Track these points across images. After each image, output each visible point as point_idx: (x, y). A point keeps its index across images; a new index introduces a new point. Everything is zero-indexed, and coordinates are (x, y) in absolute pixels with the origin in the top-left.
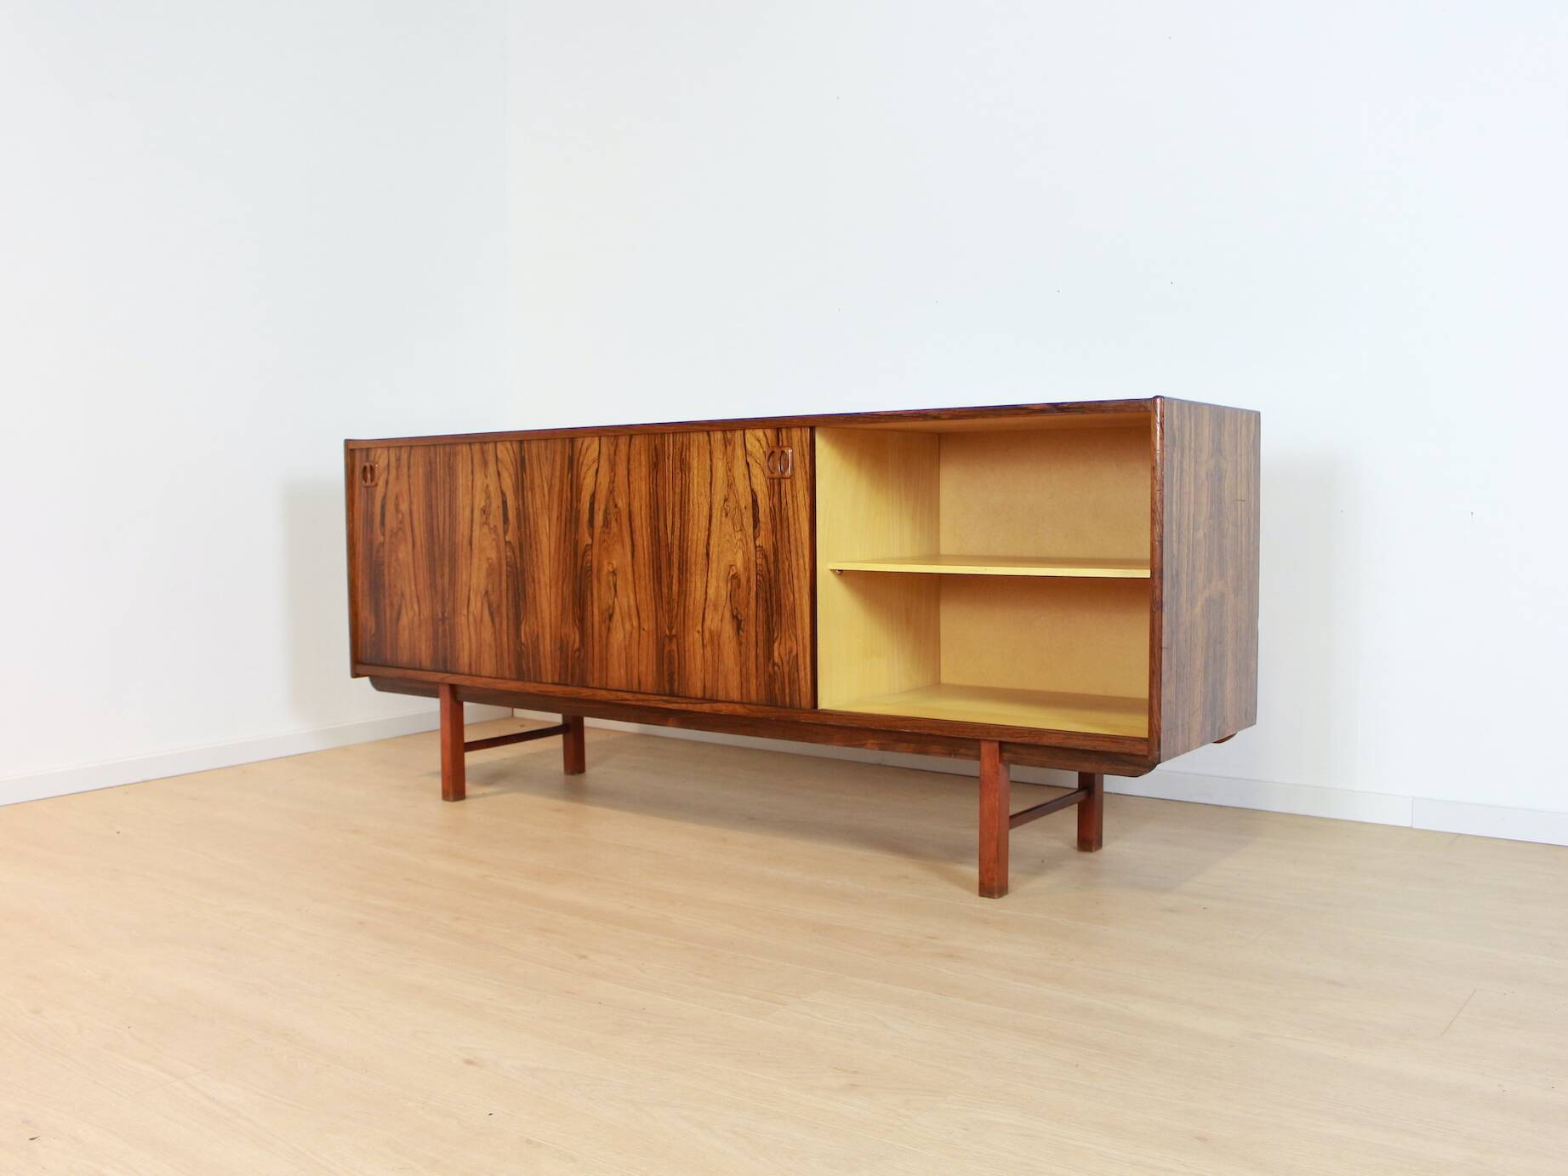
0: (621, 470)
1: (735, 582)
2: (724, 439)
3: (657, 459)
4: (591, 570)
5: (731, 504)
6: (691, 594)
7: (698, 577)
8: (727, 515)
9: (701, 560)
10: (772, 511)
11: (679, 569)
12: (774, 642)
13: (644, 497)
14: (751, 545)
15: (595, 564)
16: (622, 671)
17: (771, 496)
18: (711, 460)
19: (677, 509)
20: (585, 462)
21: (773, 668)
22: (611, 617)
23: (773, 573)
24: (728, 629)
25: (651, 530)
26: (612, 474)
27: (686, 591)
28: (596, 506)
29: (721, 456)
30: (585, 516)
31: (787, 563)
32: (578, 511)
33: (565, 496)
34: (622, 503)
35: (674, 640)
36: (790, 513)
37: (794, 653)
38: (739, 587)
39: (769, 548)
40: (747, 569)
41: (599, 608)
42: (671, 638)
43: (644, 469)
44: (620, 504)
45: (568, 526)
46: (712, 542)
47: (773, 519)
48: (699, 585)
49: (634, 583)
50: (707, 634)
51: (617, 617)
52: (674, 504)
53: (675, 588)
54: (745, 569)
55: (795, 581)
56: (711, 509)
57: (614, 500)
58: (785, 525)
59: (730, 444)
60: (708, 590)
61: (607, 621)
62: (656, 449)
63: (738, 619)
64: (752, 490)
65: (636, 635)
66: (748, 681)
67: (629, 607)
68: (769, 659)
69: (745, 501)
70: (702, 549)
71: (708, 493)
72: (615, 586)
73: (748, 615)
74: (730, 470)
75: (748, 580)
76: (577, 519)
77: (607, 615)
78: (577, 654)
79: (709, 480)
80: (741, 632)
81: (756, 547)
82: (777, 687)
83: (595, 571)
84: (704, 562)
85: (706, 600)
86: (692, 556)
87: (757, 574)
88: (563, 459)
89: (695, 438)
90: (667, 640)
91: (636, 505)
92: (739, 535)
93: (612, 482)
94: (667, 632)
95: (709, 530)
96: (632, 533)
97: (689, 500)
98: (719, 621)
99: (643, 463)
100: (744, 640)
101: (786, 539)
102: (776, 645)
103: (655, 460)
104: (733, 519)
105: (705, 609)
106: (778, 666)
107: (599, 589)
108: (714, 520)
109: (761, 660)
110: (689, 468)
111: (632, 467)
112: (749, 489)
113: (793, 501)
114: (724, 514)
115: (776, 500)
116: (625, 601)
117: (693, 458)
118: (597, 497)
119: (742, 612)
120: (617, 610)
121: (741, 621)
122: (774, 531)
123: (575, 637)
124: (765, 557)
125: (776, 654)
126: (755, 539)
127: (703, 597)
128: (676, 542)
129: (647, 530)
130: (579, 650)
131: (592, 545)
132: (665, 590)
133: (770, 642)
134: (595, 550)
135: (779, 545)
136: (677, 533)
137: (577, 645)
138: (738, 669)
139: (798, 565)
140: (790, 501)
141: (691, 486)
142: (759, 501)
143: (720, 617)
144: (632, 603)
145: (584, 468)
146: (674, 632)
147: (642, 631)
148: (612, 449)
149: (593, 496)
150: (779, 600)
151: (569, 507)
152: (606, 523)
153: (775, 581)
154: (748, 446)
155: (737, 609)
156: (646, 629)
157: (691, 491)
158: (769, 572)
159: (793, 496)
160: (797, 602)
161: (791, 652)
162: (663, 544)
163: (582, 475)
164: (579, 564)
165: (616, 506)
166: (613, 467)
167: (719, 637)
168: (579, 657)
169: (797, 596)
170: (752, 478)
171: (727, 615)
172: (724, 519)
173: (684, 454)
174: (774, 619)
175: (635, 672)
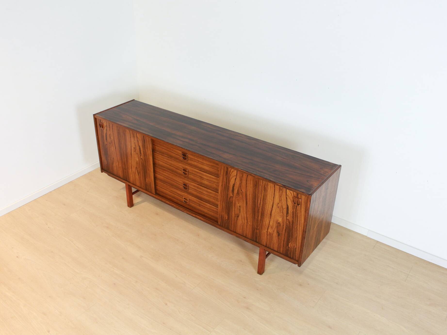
0: (244, 182)
1: (279, 224)
2: (279, 188)
3: (256, 184)
4: (232, 203)
5: (280, 205)
6: (264, 222)
7: (267, 219)
8: (278, 207)
9: (269, 215)
10: (293, 212)
11: (261, 214)
12: (289, 242)
13: (251, 191)
14: (285, 218)
15: (234, 202)
16: (241, 231)
17: (293, 208)
18: (274, 192)
19: (262, 199)
20: (232, 175)
21: (288, 248)
22: (238, 217)
23: (291, 227)
24: (275, 234)
25: (253, 201)
26: (241, 182)
27: (263, 221)
28: (235, 188)
29: (278, 192)
30: (231, 189)
31: (296, 227)
32: (228, 187)
33: (224, 181)
34: (244, 190)
35: (258, 230)
36: (299, 215)
37: (295, 247)
38: (280, 226)
39: (291, 220)
40: (283, 223)
41: (234, 213)
42: (257, 229)
43: (251, 185)
44: (243, 191)
45: (225, 189)
46: (272, 212)
47: (293, 214)
48: (267, 220)
49: (246, 212)
50: (268, 233)
51: (240, 217)
52: (261, 198)
53: (260, 218)
54: (283, 222)
55: (298, 232)
56: (273, 204)
57: (241, 188)
58: (297, 217)
59: (281, 190)
60: (270, 223)
61: (237, 217)
62: (256, 181)
63: (279, 233)
64: (287, 205)
65: (246, 223)
66: (280, 248)
67: (244, 217)
68: (287, 246)
69: (285, 207)
70: (269, 212)
71: (273, 200)
72: (240, 210)
73: (282, 233)
74: (281, 197)
75: (283, 226)
76: (228, 189)
77: (237, 216)
78: (226, 221)
79: (273, 197)
80: (279, 236)
81: (287, 219)
82: (289, 252)
83: (233, 204)
84: (270, 216)
85: (269, 225)
86: (266, 213)
87: (286, 225)
88: (224, 171)
89: (270, 184)
90: (256, 229)
91: (248, 193)
92: (281, 214)
93: (241, 184)
94: (256, 227)
95: (272, 209)
96: (246, 199)
97: (266, 199)
98: (273, 230)
99: (251, 183)
100: (280, 238)
101: (297, 221)
102: (290, 243)
103: (255, 184)
104: (280, 209)
105: (268, 227)
106: (290, 248)
107: (235, 208)
108: (274, 207)
109: (285, 245)
110: (267, 191)
111: (248, 183)
112: (286, 204)
113: (300, 213)
114: (277, 207)
115: (295, 210)
116: (243, 214)
117: (269, 189)
118: (235, 185)
119: (281, 232)
120: (240, 216)
121: (280, 234)
122: (293, 217)
123: (226, 217)
124: (289, 223)
125: (290, 245)
126: (287, 217)
127: (268, 224)
128: (261, 208)
129: (251, 201)
130: (227, 220)
131: (233, 197)
132: (256, 217)
133: (288, 242)
134: (234, 199)
135: (294, 221)
136: (261, 205)
137: (227, 219)
138: (277, 244)
139: (299, 228)
140: (299, 212)
141: (267, 196)
142: (289, 209)
143: (273, 231)
144: (245, 216)
145: (231, 176)
146: (258, 228)
147: (248, 224)
148: (241, 175)
149: (234, 185)
150: (292, 234)
151: (225, 184)
152: (238, 193)
153: (292, 229)
154: (287, 193)
155: (279, 231)
156: (249, 224)
157: (267, 197)
158: (290, 226)
159: (300, 212)
160: (298, 237)
161: (294, 247)
162: (256, 206)
163: (230, 178)
164: (228, 200)
165: (241, 190)
166: (241, 180)
167: (272, 234)
168: (227, 222)
169: (298, 235)
170: (288, 202)
171: (275, 231)
172: (277, 208)
173: (265, 186)
174: (290, 238)
175: (245, 232)
